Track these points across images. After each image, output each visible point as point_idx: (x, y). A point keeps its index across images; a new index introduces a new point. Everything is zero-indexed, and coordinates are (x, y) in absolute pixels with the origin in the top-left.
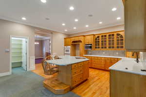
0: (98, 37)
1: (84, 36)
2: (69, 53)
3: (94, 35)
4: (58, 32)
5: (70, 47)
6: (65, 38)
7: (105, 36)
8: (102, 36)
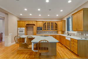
0: (45, 23)
1: (36, 21)
2: (24, 33)
3: (43, 22)
4: (14, 15)
5: (24, 28)
6: (18, 21)
7: (49, 23)
8: (48, 23)
